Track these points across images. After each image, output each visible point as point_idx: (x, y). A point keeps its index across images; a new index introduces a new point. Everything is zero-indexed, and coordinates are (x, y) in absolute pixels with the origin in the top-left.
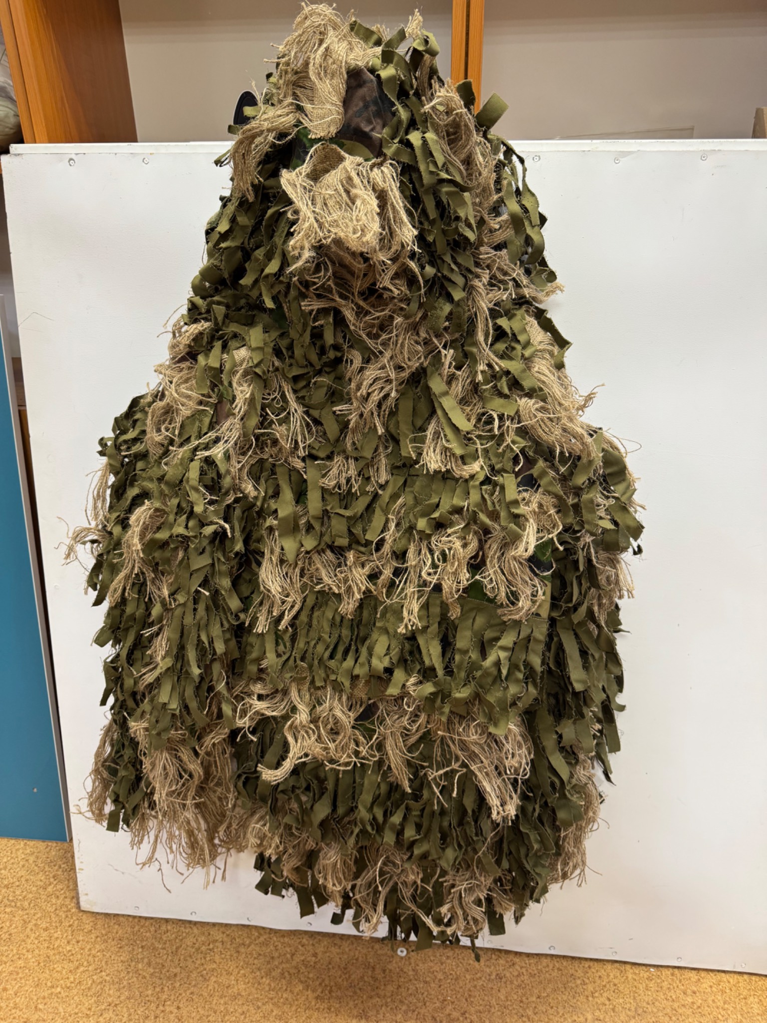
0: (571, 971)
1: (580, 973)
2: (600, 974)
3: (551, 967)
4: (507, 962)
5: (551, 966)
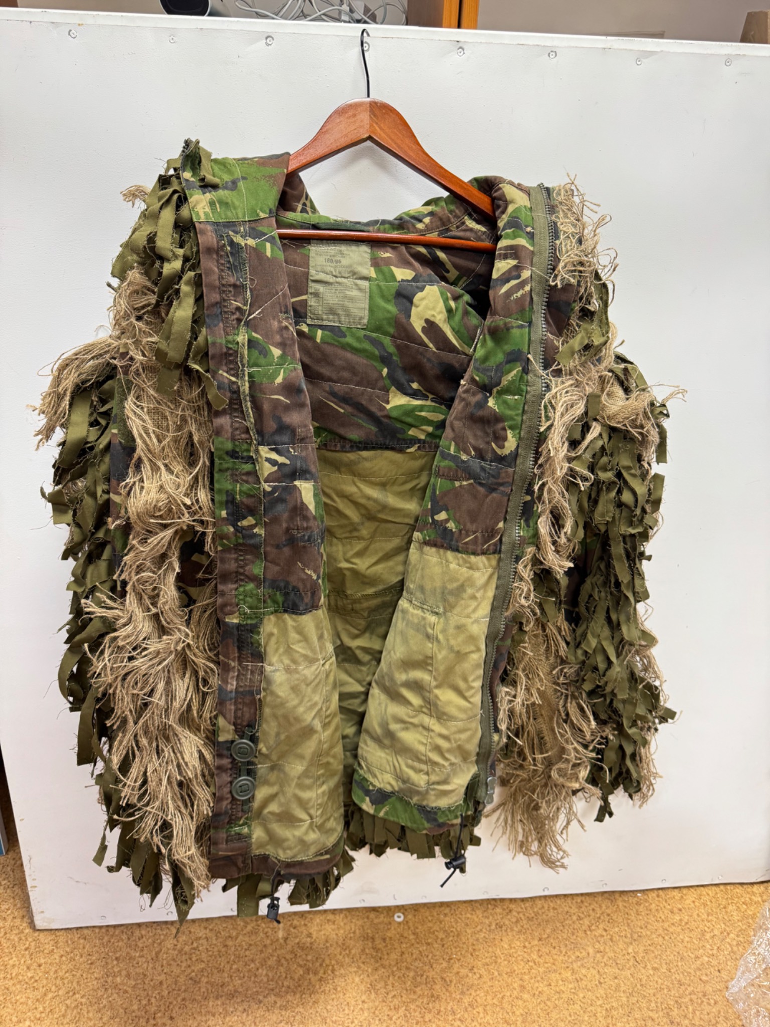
0: (567, 909)
1: (574, 910)
2: (592, 906)
3: (546, 908)
4: (504, 909)
5: (546, 906)
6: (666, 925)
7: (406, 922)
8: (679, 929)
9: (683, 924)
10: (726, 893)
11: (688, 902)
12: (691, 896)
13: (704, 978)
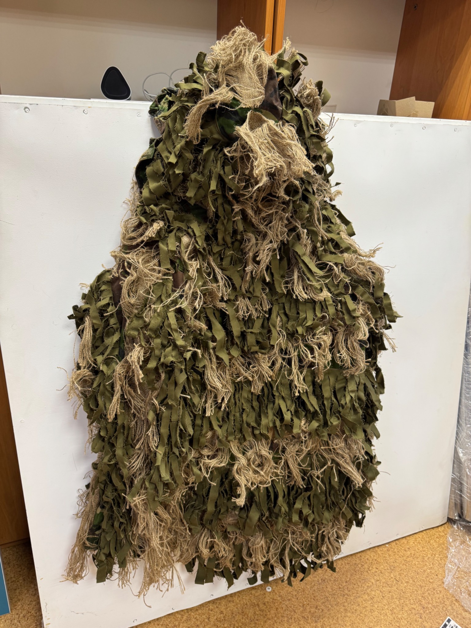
0: (354, 562)
1: (358, 562)
2: (366, 558)
3: (344, 564)
6: (405, 558)
7: (273, 591)
8: (411, 559)
9: (413, 555)
10: (427, 534)
11: (411, 543)
12: (412, 540)
13: (431, 581)
